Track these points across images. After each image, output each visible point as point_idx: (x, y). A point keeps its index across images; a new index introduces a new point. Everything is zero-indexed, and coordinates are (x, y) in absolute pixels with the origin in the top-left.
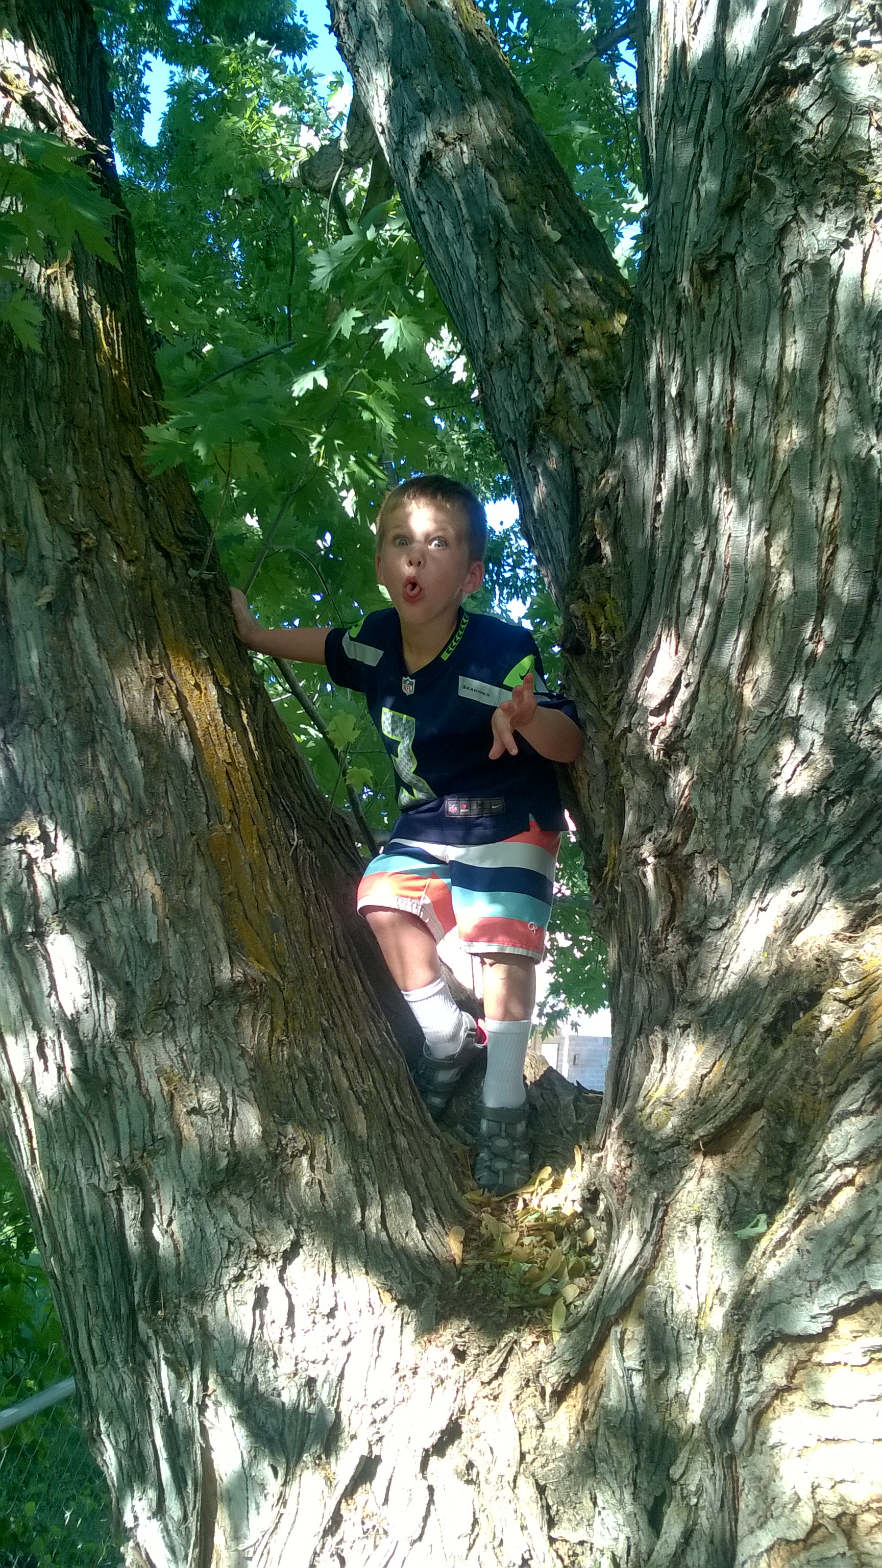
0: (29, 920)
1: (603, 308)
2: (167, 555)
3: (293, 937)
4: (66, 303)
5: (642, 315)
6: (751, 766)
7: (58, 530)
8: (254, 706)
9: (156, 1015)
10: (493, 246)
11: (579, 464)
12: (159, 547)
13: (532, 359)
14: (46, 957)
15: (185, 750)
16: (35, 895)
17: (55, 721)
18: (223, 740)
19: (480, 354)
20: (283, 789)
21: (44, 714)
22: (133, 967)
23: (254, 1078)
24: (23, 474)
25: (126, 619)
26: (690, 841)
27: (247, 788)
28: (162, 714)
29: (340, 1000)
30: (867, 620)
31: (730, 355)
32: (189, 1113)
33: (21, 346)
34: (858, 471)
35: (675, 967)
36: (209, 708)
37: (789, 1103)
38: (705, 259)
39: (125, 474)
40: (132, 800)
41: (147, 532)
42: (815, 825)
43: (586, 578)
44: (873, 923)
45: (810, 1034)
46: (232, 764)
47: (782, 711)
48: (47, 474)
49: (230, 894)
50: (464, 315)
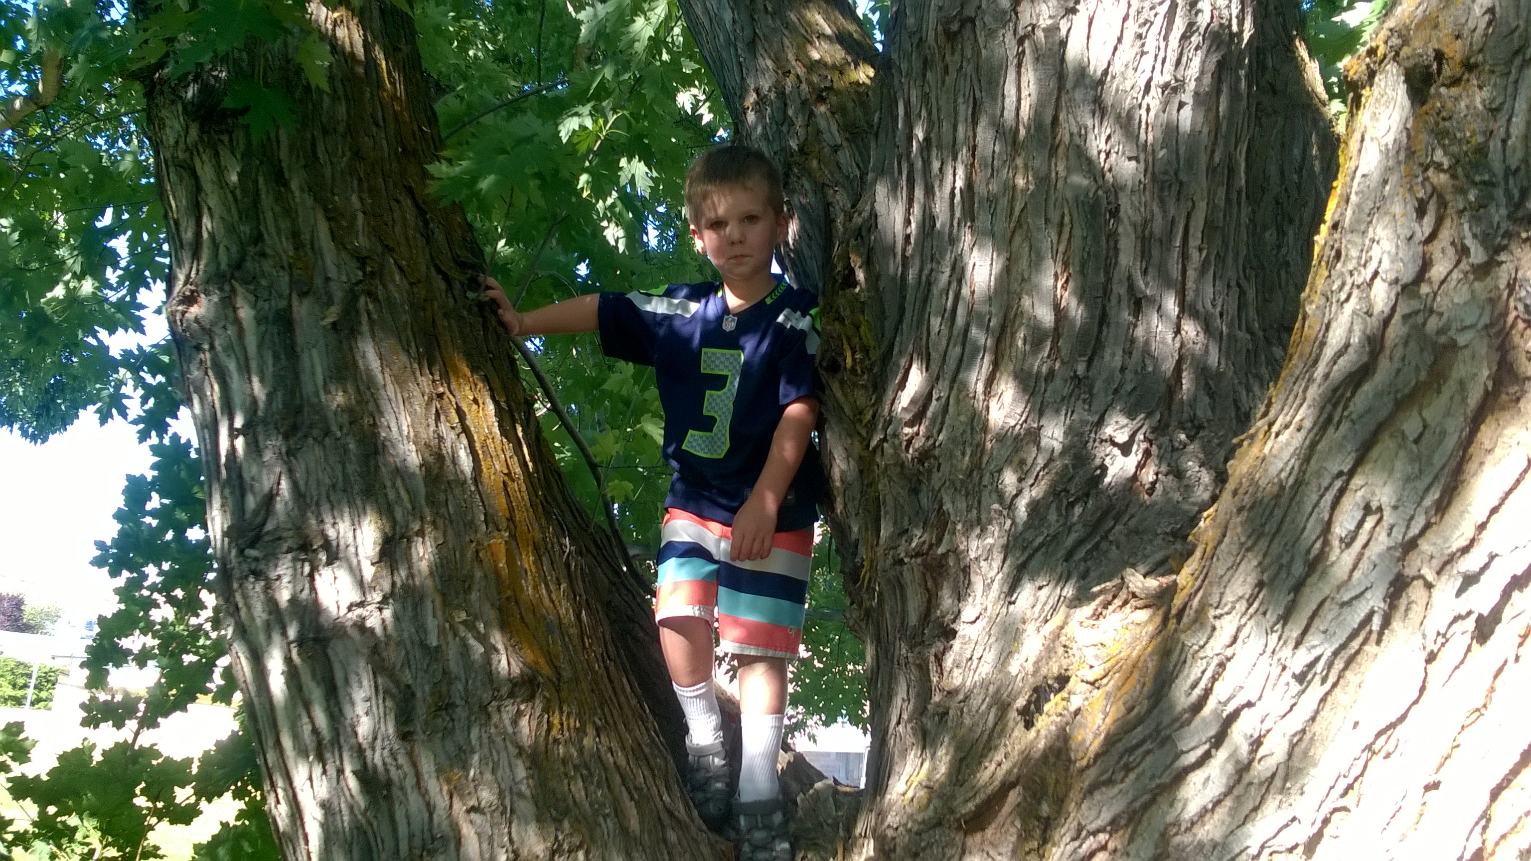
1: (849, 60)
2: (446, 278)
3: (567, 639)
4: (351, 43)
5: (890, 68)
6: (998, 471)
7: (344, 254)
8: (527, 421)
9: (435, 717)
10: (748, 2)
11: (831, 200)
12: (439, 271)
13: (786, 105)
14: (328, 662)
15: (465, 460)
16: (316, 601)
17: (339, 434)
18: (500, 452)
19: (737, 99)
20: (554, 499)
21: (328, 428)
22: (414, 671)
23: (532, 776)
24: (309, 201)
25: (408, 337)
26: (944, 541)
27: (523, 500)
28: (444, 428)
29: (611, 700)
30: (1098, 339)
31: (971, 105)
32: (468, 811)
33: (308, 83)
34: (1087, 209)
35: (932, 659)
36: (487, 421)
37: (1043, 780)
38: (948, 21)
39: (408, 203)
40: (413, 509)
41: (428, 257)
42: (1057, 525)
43: (841, 302)
44: (1114, 611)
45: (1061, 715)
46: (508, 474)
47: (1025, 421)
48: (333, 202)
49: (507, 599)
50: (721, 63)
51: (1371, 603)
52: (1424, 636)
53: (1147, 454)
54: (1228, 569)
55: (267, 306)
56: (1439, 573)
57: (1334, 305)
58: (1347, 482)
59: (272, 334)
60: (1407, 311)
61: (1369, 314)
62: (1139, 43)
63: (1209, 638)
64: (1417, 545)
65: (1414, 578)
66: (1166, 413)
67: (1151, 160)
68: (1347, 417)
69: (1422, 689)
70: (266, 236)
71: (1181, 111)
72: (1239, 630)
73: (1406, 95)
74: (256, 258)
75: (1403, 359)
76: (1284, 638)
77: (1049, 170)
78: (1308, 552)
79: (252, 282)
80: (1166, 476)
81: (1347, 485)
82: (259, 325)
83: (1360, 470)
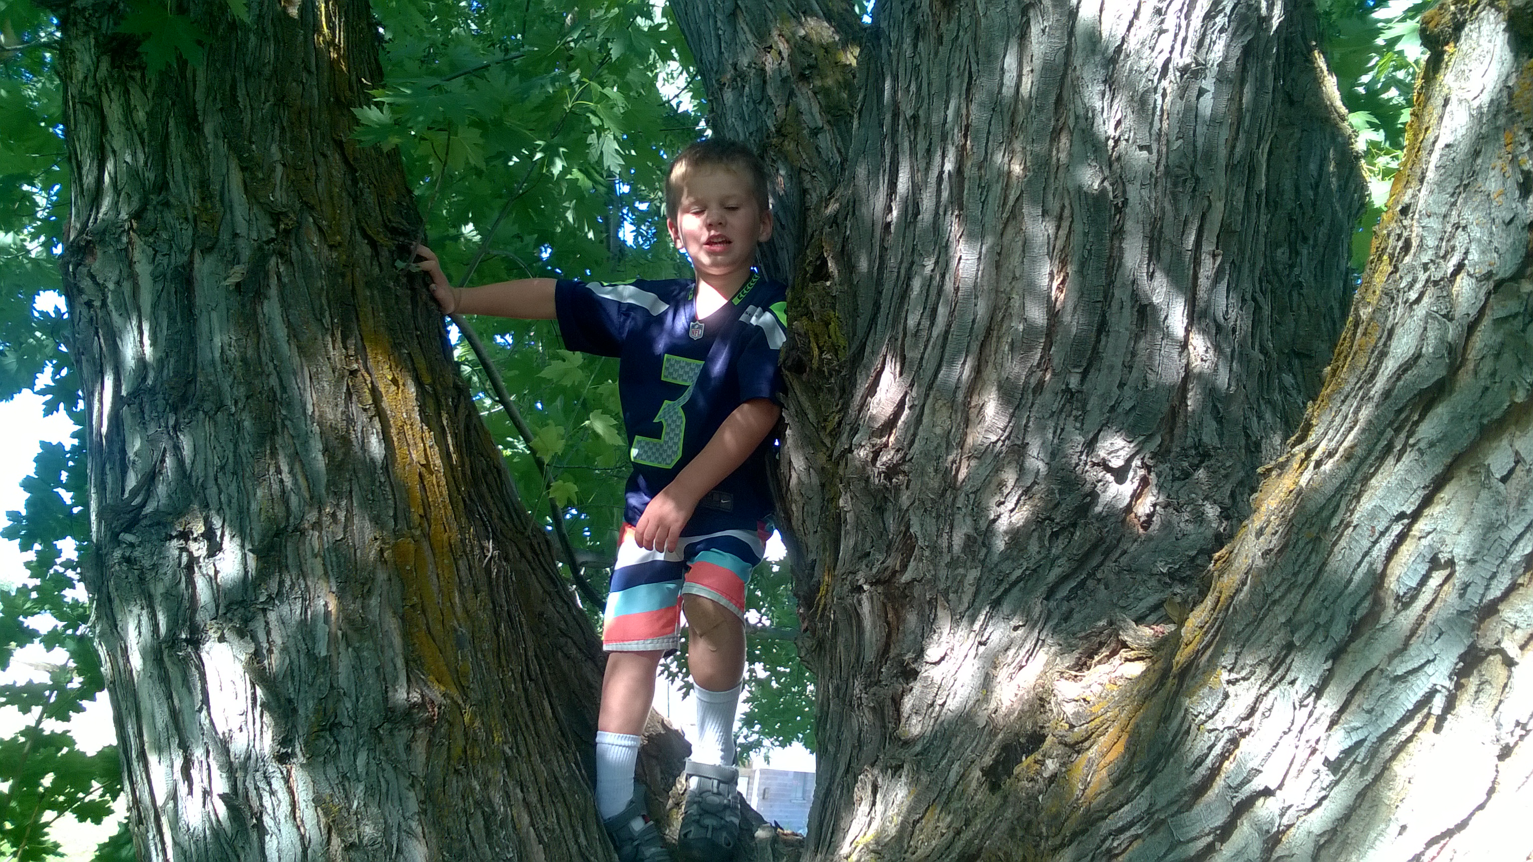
0: (183, 625)
1: (837, 38)
2: (373, 244)
3: (479, 655)
5: (879, 40)
6: (975, 493)
7: (256, 209)
8: (456, 407)
9: (318, 737)
11: (807, 185)
12: (365, 235)
13: (765, 82)
14: (201, 667)
15: (376, 446)
16: (193, 597)
17: (233, 409)
18: (419, 440)
19: (713, 75)
20: (481, 497)
21: (222, 402)
22: (297, 683)
23: (425, 812)
24: (223, 149)
25: (322, 306)
26: (909, 568)
27: (441, 495)
28: (354, 408)
29: (527, 726)
30: (1095, 350)
31: (966, 80)
32: (347, 848)
33: (234, 21)
34: (1090, 202)
35: (889, 702)
36: (406, 405)
39: (335, 158)
40: (312, 498)
41: (354, 219)
42: (1038, 557)
43: (810, 295)
44: (1099, 662)
45: (1032, 780)
46: (426, 466)
47: (1008, 438)
48: (250, 150)
49: (412, 606)
50: (699, 36)
51: (1433, 680)
52: (1499, 725)
53: (1144, 482)
54: (1247, 625)
55: (165, 261)
56: (1522, 647)
57: (1401, 306)
58: (1409, 527)
59: (169, 293)
60: (1501, 314)
61: (1449, 317)
62: (1159, 19)
63: (1220, 706)
64: (1497, 611)
65: (1491, 652)
66: (1167, 437)
67: (1164, 150)
68: (1413, 446)
69: (1491, 791)
70: (171, 183)
71: (1201, 99)
72: (1258, 700)
73: (1507, 47)
74: (159, 208)
75: (1493, 374)
76: (1316, 714)
77: (1050, 155)
78: (1353, 611)
79: (151, 234)
80: (1164, 508)
81: (1409, 530)
82: (155, 282)
83: (1427, 512)
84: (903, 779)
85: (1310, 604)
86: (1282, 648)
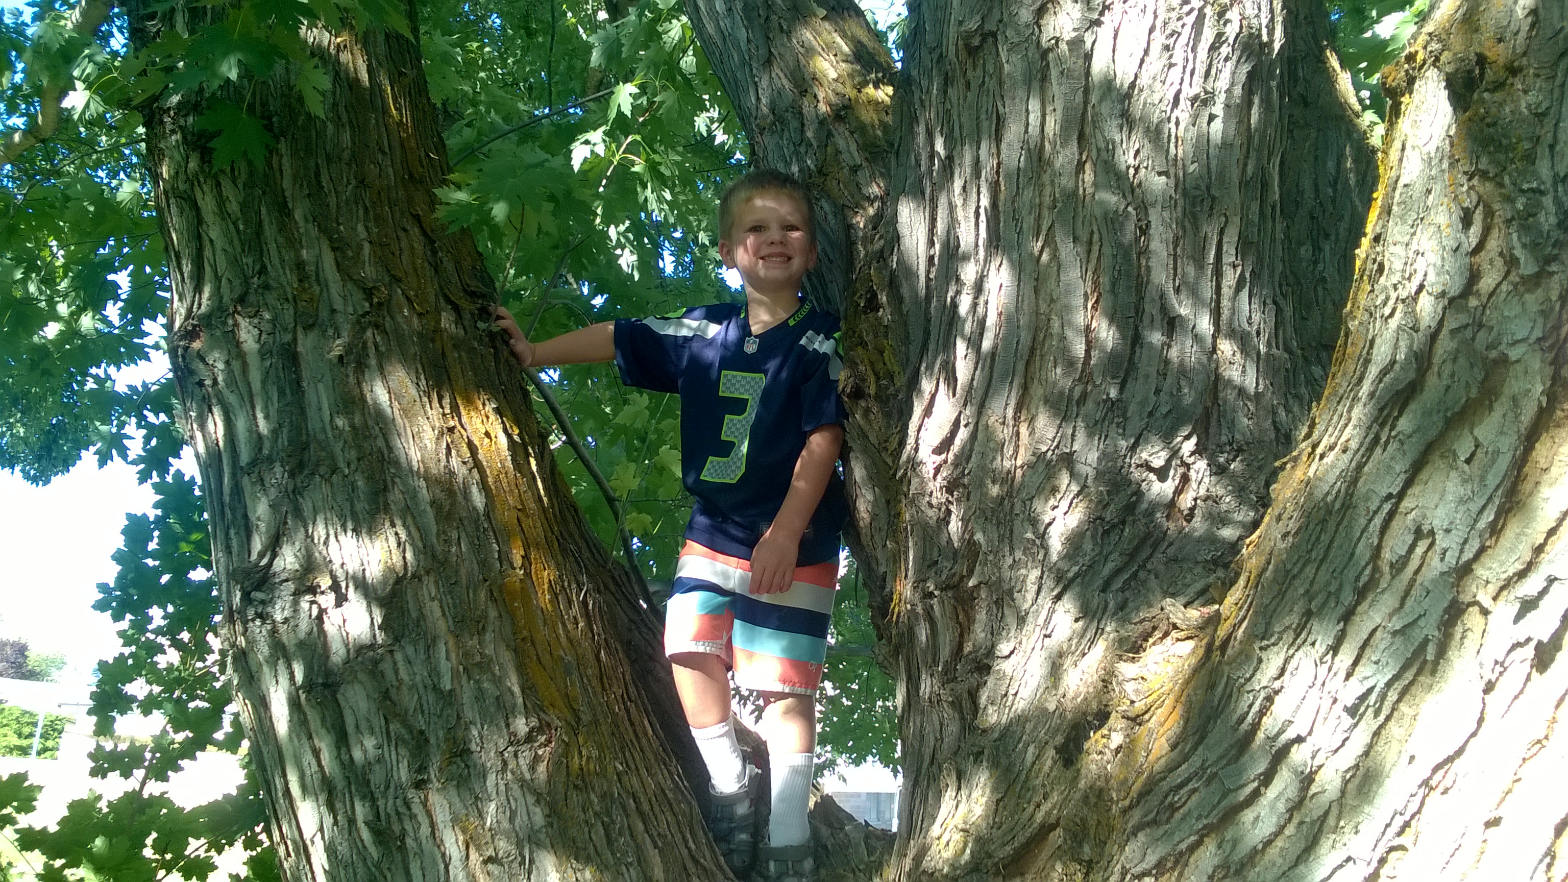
0: (318, 673)
2: (456, 309)
3: (585, 680)
4: (355, 69)
5: (910, 85)
6: (1030, 500)
7: (350, 286)
8: (542, 455)
9: (450, 763)
10: (762, 21)
12: (449, 301)
13: (803, 125)
14: (337, 709)
15: (478, 499)
16: (325, 645)
17: (347, 471)
18: (513, 487)
19: (752, 120)
20: (570, 535)
21: (336, 465)
22: (426, 716)
23: (550, 824)
24: (314, 232)
25: (417, 369)
26: (976, 573)
27: (537, 534)
28: (454, 462)
29: (633, 743)
30: (1131, 360)
31: (995, 122)
32: (485, 862)
35: (965, 695)
36: (499, 455)
37: (1084, 822)
38: (969, 36)
39: (415, 231)
40: (425, 547)
41: (437, 287)
42: (1093, 554)
43: (864, 326)
44: (1154, 644)
45: (1101, 753)
46: (523, 510)
47: (1057, 447)
48: (338, 232)
49: (523, 639)
50: (736, 84)
51: (1425, 632)
52: (1481, 665)
53: (1185, 479)
54: (1273, 598)
55: (271, 340)
56: (1495, 599)
57: (1378, 319)
58: (1397, 505)
59: (277, 369)
60: (1455, 325)
61: (1415, 329)
62: (1167, 55)
63: (1255, 671)
64: (1472, 570)
65: (1470, 605)
66: (1203, 436)
67: (1181, 175)
68: (1395, 437)
69: (1481, 721)
70: (269, 267)
71: (1212, 124)
72: (1287, 661)
73: (1447, 101)
74: (260, 290)
75: (1452, 375)
76: (1334, 669)
77: (1077, 187)
78: (1357, 578)
79: (255, 316)
80: (1205, 501)
81: (1397, 508)
82: (263, 359)
83: (1409, 492)
84: (985, 764)
85: (1323, 576)
86: (1303, 616)
